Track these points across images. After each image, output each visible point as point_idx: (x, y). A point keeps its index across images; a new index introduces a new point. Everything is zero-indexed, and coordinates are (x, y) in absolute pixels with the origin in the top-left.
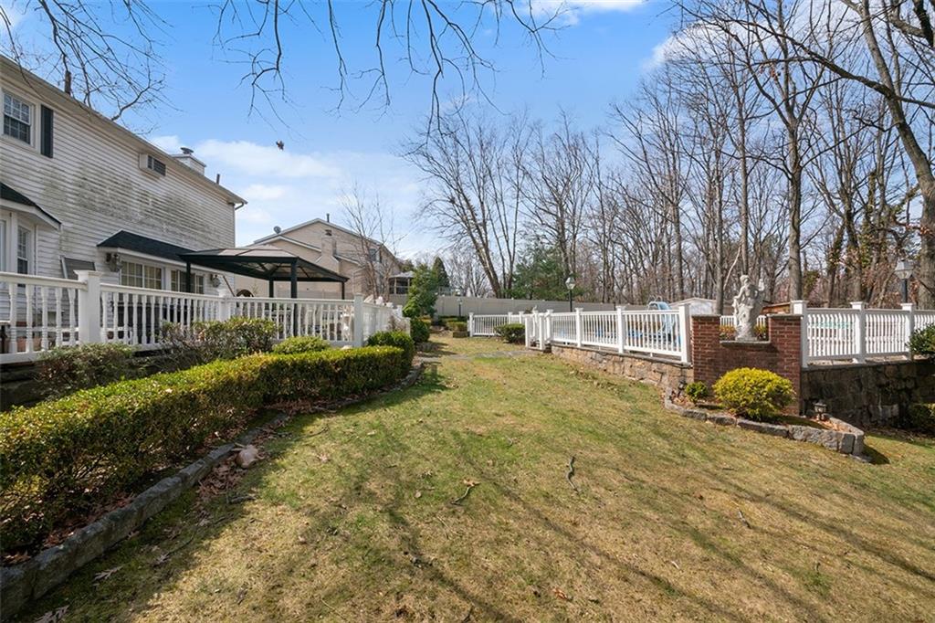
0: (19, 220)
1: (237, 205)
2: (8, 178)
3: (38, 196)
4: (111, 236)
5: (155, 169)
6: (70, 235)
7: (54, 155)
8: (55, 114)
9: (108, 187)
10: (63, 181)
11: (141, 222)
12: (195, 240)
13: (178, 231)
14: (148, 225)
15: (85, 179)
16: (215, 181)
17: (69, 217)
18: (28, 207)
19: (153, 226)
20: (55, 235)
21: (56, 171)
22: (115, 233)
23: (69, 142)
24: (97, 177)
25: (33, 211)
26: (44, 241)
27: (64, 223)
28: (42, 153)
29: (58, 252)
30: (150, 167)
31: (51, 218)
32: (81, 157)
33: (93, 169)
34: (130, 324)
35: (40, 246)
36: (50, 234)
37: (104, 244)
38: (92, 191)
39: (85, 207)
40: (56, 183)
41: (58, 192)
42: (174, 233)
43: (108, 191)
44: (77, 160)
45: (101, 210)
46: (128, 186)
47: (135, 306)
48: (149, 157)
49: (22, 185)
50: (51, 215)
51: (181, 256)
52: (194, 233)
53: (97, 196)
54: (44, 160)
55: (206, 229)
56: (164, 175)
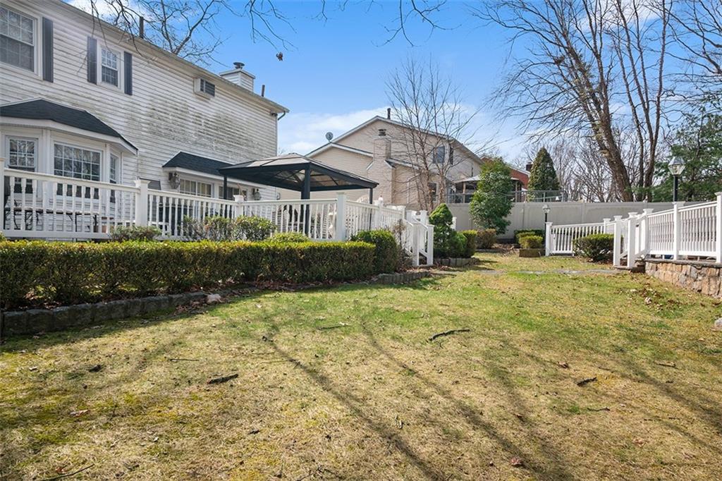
0: (111, 150)
1: (279, 115)
2: (106, 116)
3: (123, 128)
4: (172, 157)
5: (206, 92)
6: (144, 159)
7: (133, 93)
8: (133, 57)
9: (171, 113)
10: (139, 113)
11: (196, 143)
12: (240, 155)
13: (224, 147)
14: (201, 144)
15: (154, 109)
16: (260, 94)
17: (144, 144)
18: (116, 138)
19: (205, 145)
20: (134, 160)
21: (135, 106)
22: (176, 154)
23: (143, 79)
24: (161, 106)
25: (119, 141)
26: (127, 165)
27: (140, 149)
28: (125, 93)
29: (136, 174)
30: (202, 90)
31: (131, 146)
32: (150, 90)
33: (160, 100)
34: (167, 220)
35: (124, 169)
36: (129, 159)
37: (168, 165)
38: (159, 119)
39: (154, 133)
40: (134, 116)
41: (135, 123)
42: (222, 150)
43: (171, 117)
44: (147, 94)
45: (166, 136)
46: (185, 110)
47: (170, 206)
48: (202, 81)
49: (113, 121)
50: (131, 143)
51: (220, 170)
52: (239, 149)
53: (163, 123)
54: (126, 98)
55: (250, 144)
56: (214, 95)
